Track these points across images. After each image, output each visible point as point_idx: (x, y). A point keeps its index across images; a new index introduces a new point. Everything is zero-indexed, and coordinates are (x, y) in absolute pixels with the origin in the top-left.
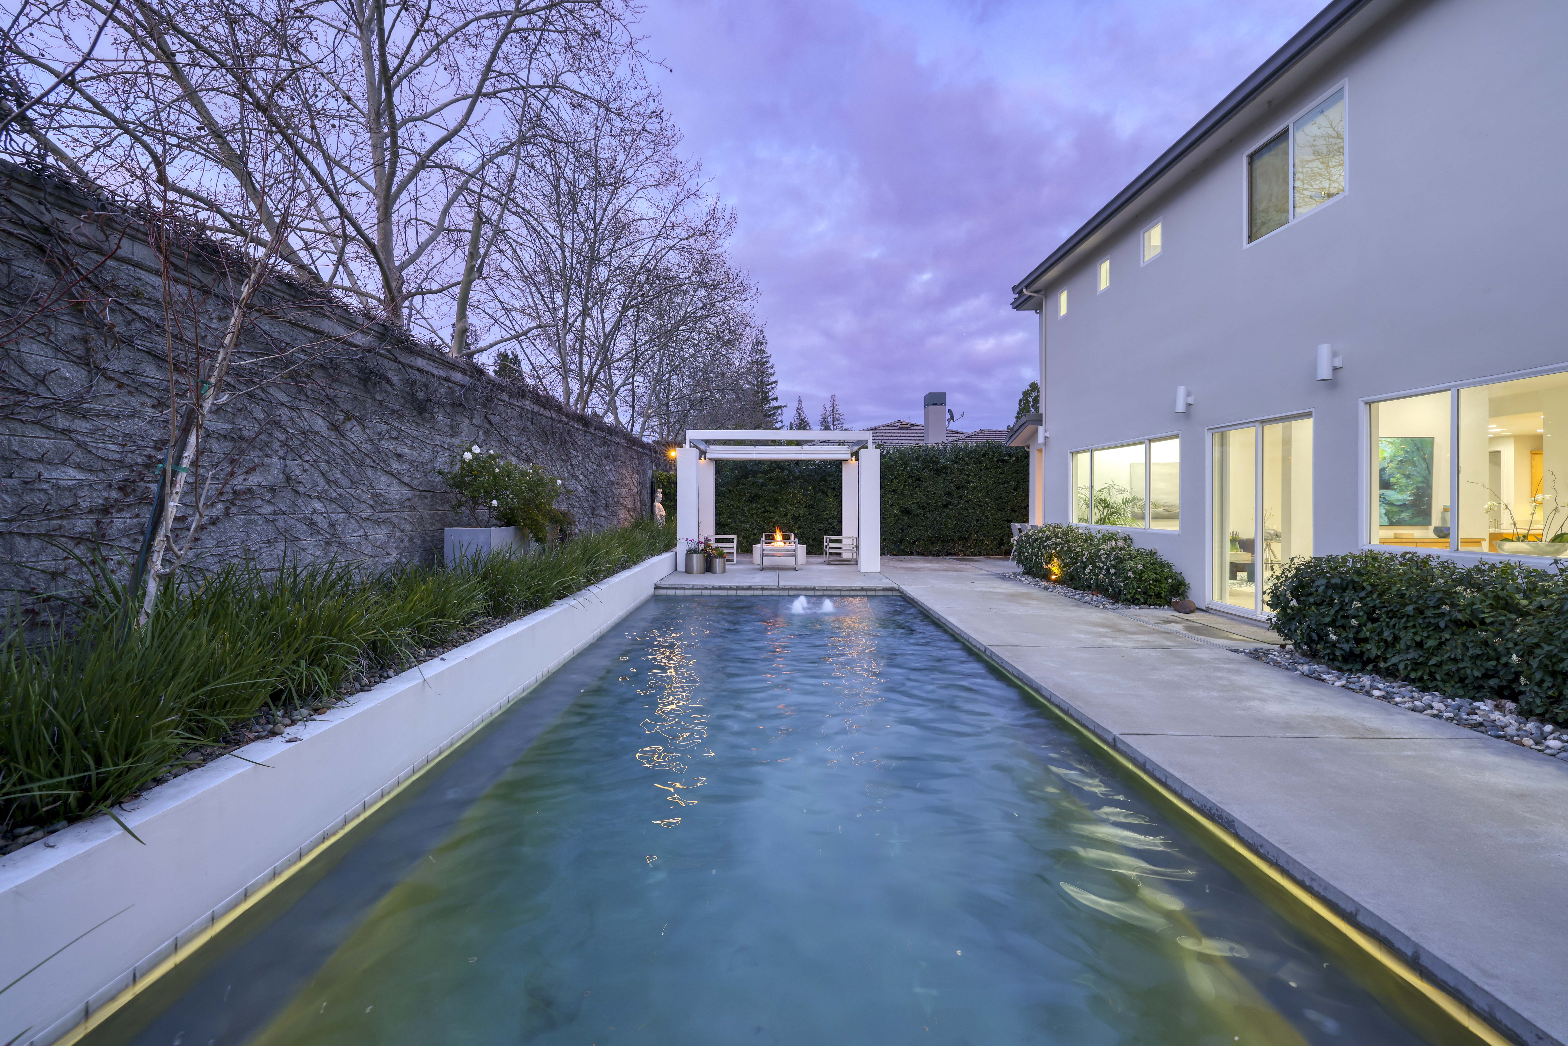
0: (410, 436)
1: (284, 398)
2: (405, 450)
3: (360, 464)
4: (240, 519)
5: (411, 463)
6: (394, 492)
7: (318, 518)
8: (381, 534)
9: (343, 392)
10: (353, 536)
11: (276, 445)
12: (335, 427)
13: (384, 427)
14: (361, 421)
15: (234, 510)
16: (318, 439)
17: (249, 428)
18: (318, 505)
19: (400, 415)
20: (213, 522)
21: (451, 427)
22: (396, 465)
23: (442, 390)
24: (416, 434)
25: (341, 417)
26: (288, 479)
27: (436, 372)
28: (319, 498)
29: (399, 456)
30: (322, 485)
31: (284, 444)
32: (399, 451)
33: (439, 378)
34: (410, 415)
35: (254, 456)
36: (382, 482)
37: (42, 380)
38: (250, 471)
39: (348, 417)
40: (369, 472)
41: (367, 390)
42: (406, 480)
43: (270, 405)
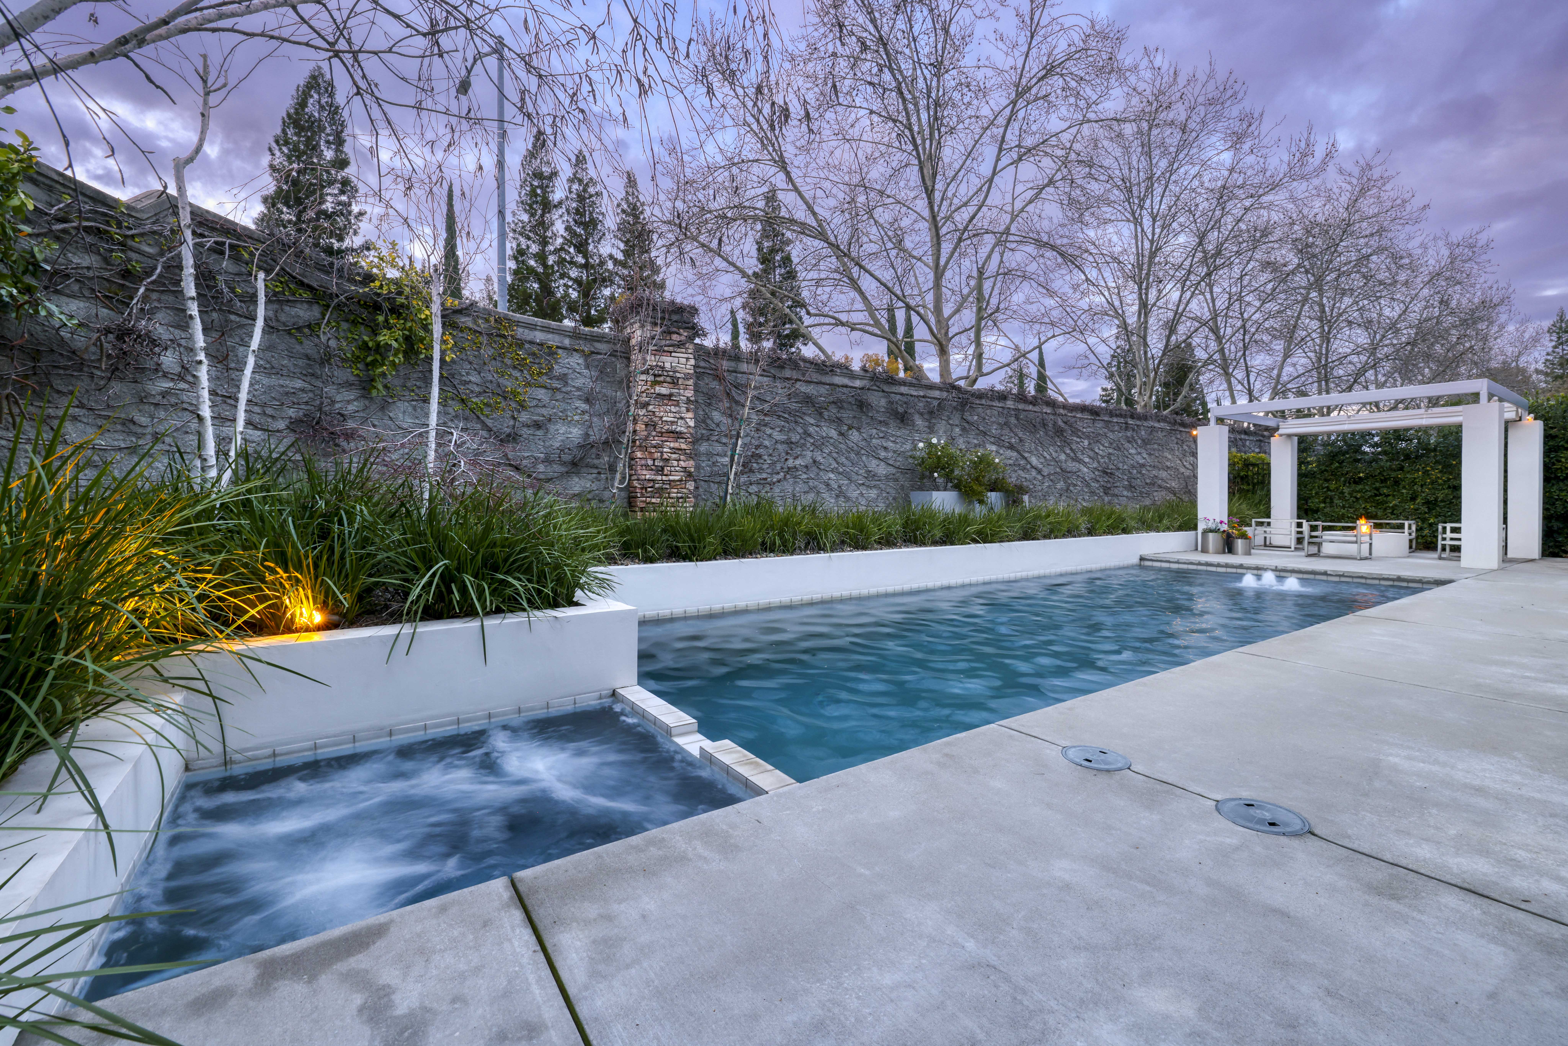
0: (893, 436)
1: (812, 421)
2: (890, 445)
3: (858, 454)
4: (791, 481)
5: (895, 452)
6: (882, 470)
7: (832, 483)
8: (873, 493)
9: (846, 415)
10: (854, 494)
11: (808, 445)
12: (841, 434)
13: (874, 431)
14: (858, 429)
15: (788, 476)
16: (832, 441)
17: (795, 438)
18: (832, 476)
19: (886, 424)
20: (779, 481)
21: (929, 428)
22: (883, 454)
23: (921, 404)
24: (899, 434)
25: (846, 428)
26: (815, 461)
27: (915, 393)
28: (832, 471)
29: (885, 448)
30: (834, 465)
31: (813, 444)
32: (885, 445)
33: (918, 397)
34: (892, 423)
35: (798, 451)
36: (873, 464)
37: (718, 425)
38: (796, 458)
39: (850, 428)
40: (864, 458)
41: (862, 412)
42: (891, 462)
43: (805, 425)
